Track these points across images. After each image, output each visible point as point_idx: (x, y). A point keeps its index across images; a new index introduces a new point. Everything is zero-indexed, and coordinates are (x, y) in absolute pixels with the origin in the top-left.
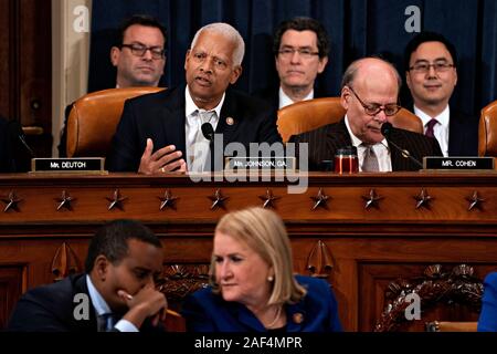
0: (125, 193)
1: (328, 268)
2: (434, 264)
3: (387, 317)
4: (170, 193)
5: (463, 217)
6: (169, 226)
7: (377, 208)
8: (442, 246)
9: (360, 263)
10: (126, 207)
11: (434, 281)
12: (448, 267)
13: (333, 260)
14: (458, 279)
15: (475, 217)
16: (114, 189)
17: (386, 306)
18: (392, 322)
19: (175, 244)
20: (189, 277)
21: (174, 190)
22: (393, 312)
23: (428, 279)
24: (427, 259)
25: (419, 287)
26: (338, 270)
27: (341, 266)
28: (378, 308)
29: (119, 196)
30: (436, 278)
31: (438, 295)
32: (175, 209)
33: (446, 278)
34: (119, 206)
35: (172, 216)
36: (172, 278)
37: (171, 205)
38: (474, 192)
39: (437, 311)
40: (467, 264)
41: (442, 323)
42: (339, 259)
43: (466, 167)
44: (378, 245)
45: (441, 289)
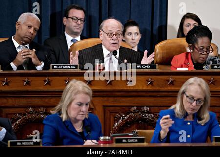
0: (10, 79)
1: (92, 109)
2: (134, 106)
3: (115, 128)
4: (28, 79)
5: (145, 88)
6: (28, 92)
7: (111, 84)
8: (137, 99)
9: (104, 106)
10: (10, 85)
11: (134, 113)
12: (139, 108)
13: (94, 105)
14: (143, 112)
15: (150, 88)
16: (5, 77)
17: (115, 123)
18: (117, 130)
19: (30, 100)
20: (36, 113)
21: (29, 78)
22: (118, 126)
23: (131, 112)
24: (131, 105)
25: (128, 116)
26: (96, 110)
27: (97, 108)
28: (112, 124)
29: (7, 80)
30: (135, 112)
31: (135, 119)
32: (30, 85)
33: (138, 112)
34: (7, 84)
35: (29, 88)
36: (29, 113)
37: (28, 84)
38: (150, 78)
39: (135, 125)
40: (146, 107)
41: (139, 130)
42: (96, 105)
43: (146, 68)
44: (111, 99)
45: (136, 117)
